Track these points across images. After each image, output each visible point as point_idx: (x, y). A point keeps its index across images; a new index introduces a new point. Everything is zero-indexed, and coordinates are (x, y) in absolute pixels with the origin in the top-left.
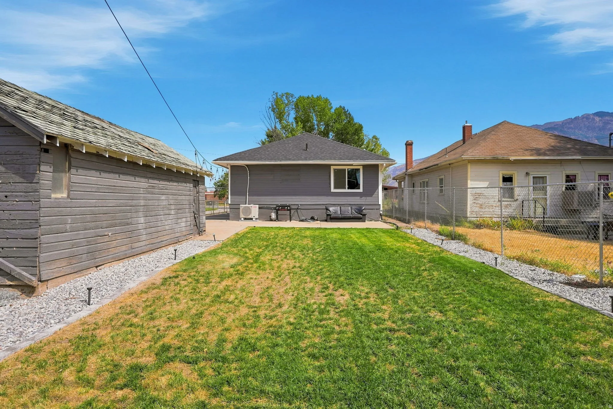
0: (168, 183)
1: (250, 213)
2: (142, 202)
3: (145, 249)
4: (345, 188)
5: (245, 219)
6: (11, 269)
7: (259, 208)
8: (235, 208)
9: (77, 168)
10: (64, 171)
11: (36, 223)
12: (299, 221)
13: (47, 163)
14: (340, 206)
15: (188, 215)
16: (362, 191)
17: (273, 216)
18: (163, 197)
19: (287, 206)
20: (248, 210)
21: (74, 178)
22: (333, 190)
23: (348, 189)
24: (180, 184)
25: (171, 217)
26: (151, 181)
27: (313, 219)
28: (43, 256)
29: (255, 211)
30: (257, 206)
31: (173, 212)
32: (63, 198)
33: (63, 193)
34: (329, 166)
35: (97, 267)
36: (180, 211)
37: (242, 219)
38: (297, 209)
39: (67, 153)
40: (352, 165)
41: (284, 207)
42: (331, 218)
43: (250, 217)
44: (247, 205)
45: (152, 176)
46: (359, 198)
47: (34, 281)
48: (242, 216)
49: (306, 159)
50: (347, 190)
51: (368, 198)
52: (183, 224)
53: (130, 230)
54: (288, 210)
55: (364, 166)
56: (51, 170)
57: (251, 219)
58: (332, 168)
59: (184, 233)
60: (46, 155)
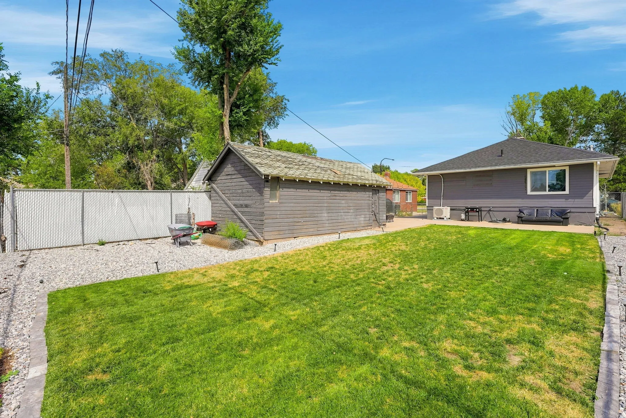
0: (348, 193)
1: (442, 214)
2: (326, 205)
3: (327, 232)
4: (546, 191)
5: (437, 218)
6: (256, 234)
7: (451, 209)
8: (430, 209)
9: (283, 188)
10: (277, 190)
11: (262, 214)
12: (489, 222)
13: (267, 187)
14: (537, 208)
15: (368, 213)
16: (568, 193)
17: (463, 216)
18: (343, 202)
19: (476, 209)
20: (441, 212)
21: (282, 193)
22: (529, 192)
23: (549, 191)
24: (359, 193)
25: (350, 214)
26: (332, 192)
27: (504, 220)
28: (266, 229)
29: (446, 211)
30: (449, 208)
31: (352, 211)
32: (276, 203)
33: (276, 200)
34: (526, 169)
35: (295, 238)
36: (358, 211)
37: (435, 218)
38: (490, 210)
39: (278, 181)
40: (554, 166)
41: (472, 209)
42: (521, 220)
43: (442, 217)
44: (441, 207)
45: (333, 189)
46: (564, 200)
47: (262, 239)
48: (435, 215)
49: (496, 165)
50: (547, 193)
51: (576, 200)
52: (362, 219)
53: (316, 220)
54: (477, 212)
55: (571, 166)
56: (269, 190)
57: (443, 219)
58: (529, 171)
59: (363, 225)
60: (267, 183)
